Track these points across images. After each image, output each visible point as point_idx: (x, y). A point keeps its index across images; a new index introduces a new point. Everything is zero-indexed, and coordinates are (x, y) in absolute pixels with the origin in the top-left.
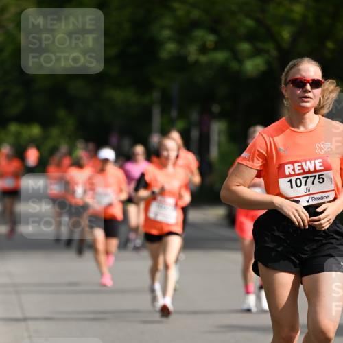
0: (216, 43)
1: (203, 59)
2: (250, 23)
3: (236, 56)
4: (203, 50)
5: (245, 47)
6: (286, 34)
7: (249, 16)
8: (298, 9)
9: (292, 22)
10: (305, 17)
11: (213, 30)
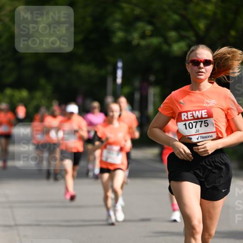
0: (152, 31)
1: (143, 43)
2: (176, 17)
3: (166, 41)
4: (143, 36)
5: (173, 34)
6: (202, 25)
7: (175, 12)
8: (210, 7)
9: (206, 17)
10: (215, 14)
11: (150, 23)
